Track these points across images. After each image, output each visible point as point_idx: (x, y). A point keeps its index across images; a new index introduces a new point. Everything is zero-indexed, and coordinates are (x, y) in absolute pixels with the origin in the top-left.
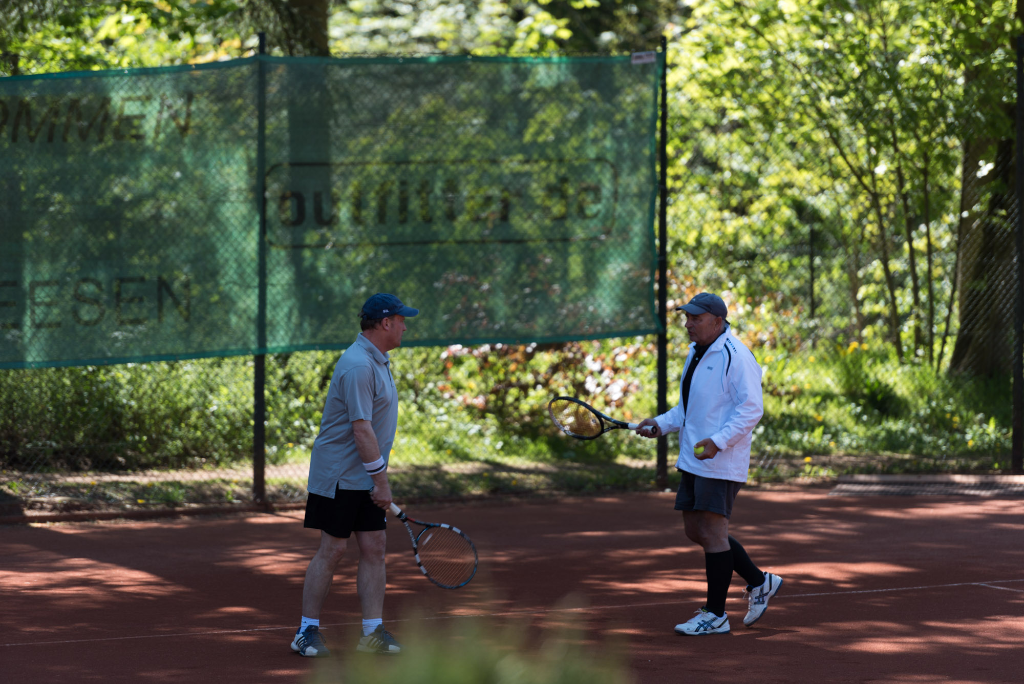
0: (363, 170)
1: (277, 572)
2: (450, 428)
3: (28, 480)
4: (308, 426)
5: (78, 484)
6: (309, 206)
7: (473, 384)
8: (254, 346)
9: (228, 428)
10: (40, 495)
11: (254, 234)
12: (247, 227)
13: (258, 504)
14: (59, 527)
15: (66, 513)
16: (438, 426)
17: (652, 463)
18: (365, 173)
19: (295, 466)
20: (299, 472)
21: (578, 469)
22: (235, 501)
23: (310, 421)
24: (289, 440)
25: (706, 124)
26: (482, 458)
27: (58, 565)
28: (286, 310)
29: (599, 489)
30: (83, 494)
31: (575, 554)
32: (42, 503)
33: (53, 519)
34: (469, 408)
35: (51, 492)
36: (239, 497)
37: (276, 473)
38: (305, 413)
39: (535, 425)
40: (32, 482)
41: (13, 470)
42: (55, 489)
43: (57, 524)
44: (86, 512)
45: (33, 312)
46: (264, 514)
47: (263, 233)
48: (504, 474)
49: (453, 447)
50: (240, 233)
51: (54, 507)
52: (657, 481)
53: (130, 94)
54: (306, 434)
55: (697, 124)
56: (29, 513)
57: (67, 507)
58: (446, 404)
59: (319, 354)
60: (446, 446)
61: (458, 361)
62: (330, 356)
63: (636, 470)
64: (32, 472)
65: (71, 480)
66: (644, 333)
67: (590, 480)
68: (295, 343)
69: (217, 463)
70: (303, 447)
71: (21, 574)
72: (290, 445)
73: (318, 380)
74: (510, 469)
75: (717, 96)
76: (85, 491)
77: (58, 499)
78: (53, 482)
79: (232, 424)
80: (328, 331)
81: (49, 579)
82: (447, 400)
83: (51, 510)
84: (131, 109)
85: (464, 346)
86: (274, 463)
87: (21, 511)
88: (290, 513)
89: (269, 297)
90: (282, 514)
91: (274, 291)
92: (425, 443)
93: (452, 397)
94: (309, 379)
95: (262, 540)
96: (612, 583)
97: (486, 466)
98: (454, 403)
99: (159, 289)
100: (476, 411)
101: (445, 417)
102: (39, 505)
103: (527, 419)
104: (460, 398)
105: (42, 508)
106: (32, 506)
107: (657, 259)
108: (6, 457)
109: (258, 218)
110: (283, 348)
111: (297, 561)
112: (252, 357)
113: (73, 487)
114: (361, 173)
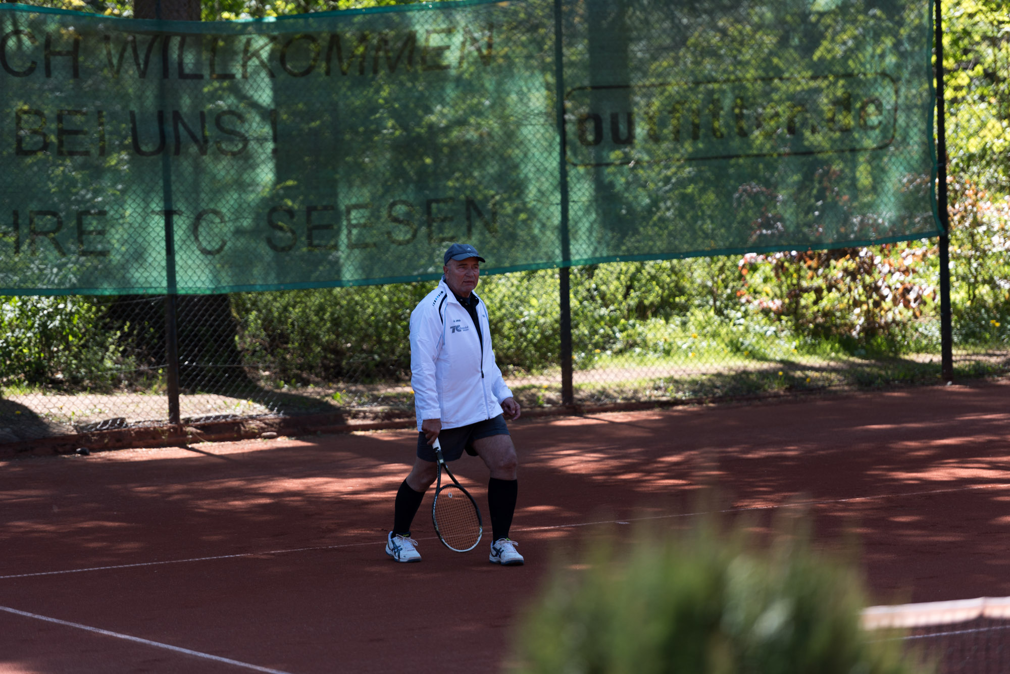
0: (665, 90)
1: (583, 472)
2: (747, 330)
3: (351, 392)
4: (614, 333)
5: (399, 394)
6: (606, 127)
7: (768, 288)
8: (559, 260)
9: (539, 336)
10: (363, 404)
11: (556, 154)
12: (549, 149)
13: (568, 408)
14: (382, 435)
15: (387, 421)
16: (735, 329)
17: (937, 358)
18: (667, 94)
19: (601, 371)
20: (604, 376)
21: (867, 366)
22: (545, 405)
23: (616, 329)
24: (596, 346)
25: (985, 37)
26: (778, 358)
27: (375, 471)
28: (587, 225)
29: (889, 385)
30: (403, 403)
31: (864, 446)
32: (365, 412)
33: (375, 427)
34: (766, 312)
35: (373, 402)
36: (549, 401)
37: (583, 377)
38: (611, 320)
39: (827, 325)
40: (355, 393)
41: (338, 382)
42: (375, 399)
43: (379, 431)
44: (406, 420)
45: (350, 232)
46: (573, 417)
47: (563, 153)
48: (799, 374)
49: (750, 348)
50: (542, 154)
51: (376, 416)
52: (943, 374)
53: (434, 27)
54: (612, 341)
55: (977, 38)
56: (352, 422)
57: (388, 416)
58: (743, 309)
59: (623, 266)
60: (743, 348)
61: (753, 268)
62: (632, 267)
63: (923, 365)
64: (355, 382)
65: (391, 391)
66: (929, 236)
67: (880, 376)
68: (598, 255)
69: (529, 370)
70: (609, 352)
71: (340, 480)
72: (598, 351)
73: (622, 290)
74: (804, 368)
75: (992, 10)
76: (405, 400)
77: (379, 409)
78: (375, 393)
79: (542, 333)
80: (630, 243)
81: (369, 484)
82: (743, 305)
83: (374, 419)
84: (435, 41)
85: (759, 254)
86: (581, 369)
87: (344, 421)
88: (597, 416)
89: (571, 213)
90: (590, 416)
91: (576, 207)
92: (723, 345)
93: (748, 302)
94: (612, 288)
95: (570, 441)
96: (894, 473)
97: (780, 366)
98: (750, 307)
99: (468, 209)
100: (772, 314)
101: (742, 321)
102: (362, 414)
103: (820, 320)
104: (756, 302)
105: (365, 417)
106: (355, 416)
107: (936, 166)
108: (332, 370)
109: (558, 139)
110: (586, 260)
111: (601, 460)
112: (557, 270)
113: (395, 397)
114: (662, 93)
